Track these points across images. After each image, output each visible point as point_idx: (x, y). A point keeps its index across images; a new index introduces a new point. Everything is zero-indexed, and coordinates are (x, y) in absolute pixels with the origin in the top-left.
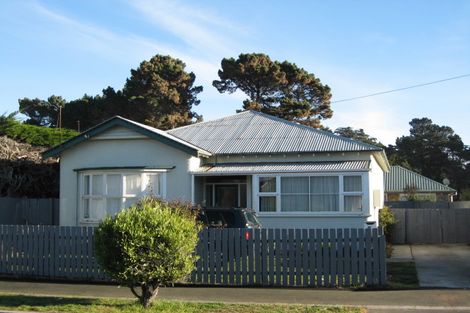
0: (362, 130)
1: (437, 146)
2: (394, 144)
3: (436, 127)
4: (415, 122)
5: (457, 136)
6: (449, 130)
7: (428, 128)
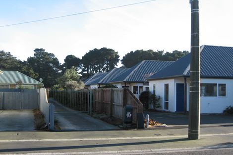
0: (9, 53)
1: (46, 62)
2: (26, 61)
3: (47, 53)
4: (37, 50)
5: (56, 58)
6: (53, 55)
7: (43, 53)
